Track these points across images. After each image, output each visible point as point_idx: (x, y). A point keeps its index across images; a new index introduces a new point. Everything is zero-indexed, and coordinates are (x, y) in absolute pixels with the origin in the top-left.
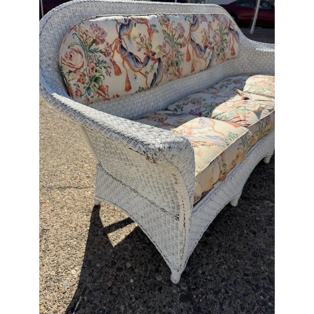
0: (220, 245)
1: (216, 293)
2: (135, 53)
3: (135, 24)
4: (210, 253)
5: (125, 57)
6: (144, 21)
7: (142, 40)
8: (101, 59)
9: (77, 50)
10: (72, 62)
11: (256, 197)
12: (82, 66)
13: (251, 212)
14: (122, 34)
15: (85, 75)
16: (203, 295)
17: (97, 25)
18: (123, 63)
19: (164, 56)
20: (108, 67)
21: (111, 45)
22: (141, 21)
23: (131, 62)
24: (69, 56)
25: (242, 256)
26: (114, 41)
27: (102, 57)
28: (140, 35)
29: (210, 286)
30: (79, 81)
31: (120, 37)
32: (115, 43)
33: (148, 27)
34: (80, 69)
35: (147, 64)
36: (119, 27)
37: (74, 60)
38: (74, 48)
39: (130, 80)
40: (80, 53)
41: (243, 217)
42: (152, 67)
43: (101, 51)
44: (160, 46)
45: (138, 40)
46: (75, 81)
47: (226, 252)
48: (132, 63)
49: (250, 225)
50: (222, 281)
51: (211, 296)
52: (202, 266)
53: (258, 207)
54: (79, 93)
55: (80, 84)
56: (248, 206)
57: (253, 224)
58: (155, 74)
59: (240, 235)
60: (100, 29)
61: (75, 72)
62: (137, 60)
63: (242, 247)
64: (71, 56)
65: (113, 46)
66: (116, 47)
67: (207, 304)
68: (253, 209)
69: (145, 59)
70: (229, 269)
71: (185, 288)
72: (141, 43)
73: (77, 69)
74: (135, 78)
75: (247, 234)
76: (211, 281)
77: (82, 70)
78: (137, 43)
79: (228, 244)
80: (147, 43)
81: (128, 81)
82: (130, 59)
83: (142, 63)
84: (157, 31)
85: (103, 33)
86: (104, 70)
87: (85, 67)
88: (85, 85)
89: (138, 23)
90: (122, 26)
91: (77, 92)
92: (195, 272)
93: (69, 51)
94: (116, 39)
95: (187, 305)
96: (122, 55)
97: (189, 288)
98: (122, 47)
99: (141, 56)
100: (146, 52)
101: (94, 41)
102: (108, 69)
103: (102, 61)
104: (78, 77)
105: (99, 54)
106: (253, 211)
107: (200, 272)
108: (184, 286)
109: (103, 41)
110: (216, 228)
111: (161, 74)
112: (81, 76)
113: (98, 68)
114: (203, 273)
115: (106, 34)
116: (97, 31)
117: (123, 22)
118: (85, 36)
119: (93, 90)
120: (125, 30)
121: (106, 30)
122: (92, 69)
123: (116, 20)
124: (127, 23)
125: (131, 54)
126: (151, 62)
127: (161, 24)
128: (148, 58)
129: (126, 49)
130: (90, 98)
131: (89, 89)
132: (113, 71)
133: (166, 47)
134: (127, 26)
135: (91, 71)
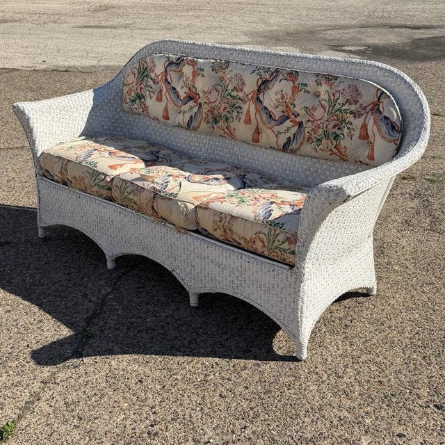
2: (178, 89)
3: (185, 64)
5: (168, 89)
6: (193, 64)
7: (187, 79)
8: (149, 84)
9: (134, 72)
14: (168, 69)
15: (132, 90)
17: (153, 58)
18: (166, 93)
19: (206, 103)
20: (152, 91)
21: (157, 76)
22: (191, 63)
23: (172, 96)
26: (161, 74)
27: (151, 83)
31: (166, 72)
33: (194, 69)
35: (185, 104)
36: (167, 63)
37: (129, 78)
38: (133, 70)
39: (168, 110)
40: (135, 75)
42: (191, 108)
43: (151, 78)
44: (204, 91)
46: (126, 92)
48: (174, 97)
54: (126, 101)
55: (127, 95)
58: (192, 116)
60: (154, 62)
61: (127, 86)
62: (178, 96)
64: (129, 75)
65: (160, 77)
66: (162, 78)
69: (185, 98)
72: (185, 82)
73: (128, 84)
74: (179, 113)
77: (131, 86)
80: (190, 83)
81: (166, 110)
82: (171, 93)
83: (182, 101)
84: (203, 76)
85: (154, 65)
86: (148, 93)
87: (133, 85)
88: (130, 97)
89: (187, 64)
90: (172, 63)
91: (125, 99)
93: (130, 71)
94: (163, 72)
96: (166, 87)
98: (166, 80)
99: (182, 95)
100: (188, 92)
102: (151, 93)
103: (149, 86)
104: (127, 89)
105: (150, 80)
109: (153, 71)
111: (199, 120)
112: (129, 89)
113: (145, 90)
115: (156, 66)
116: (151, 63)
117: (174, 61)
118: (146, 64)
119: (139, 104)
120: (174, 67)
121: (157, 64)
122: (141, 89)
123: (168, 58)
124: (179, 62)
125: (174, 88)
126: (191, 103)
127: (213, 70)
128: (190, 98)
129: (169, 83)
130: (133, 107)
131: (133, 101)
132: (155, 96)
133: (211, 94)
134: (177, 64)
135: (139, 90)
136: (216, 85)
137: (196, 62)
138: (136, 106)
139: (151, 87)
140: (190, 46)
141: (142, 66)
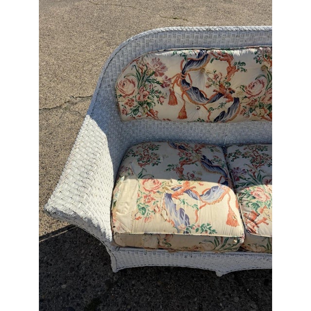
0: (165, 284)
1: (124, 303)
2: (202, 88)
3: (213, 59)
4: (153, 280)
5: (186, 90)
6: (226, 58)
7: (216, 77)
8: (155, 89)
9: (130, 80)
10: (123, 89)
11: (250, 290)
12: (132, 94)
13: (224, 294)
14: (187, 69)
15: (133, 101)
16: (118, 294)
17: (159, 59)
18: (182, 95)
19: (246, 97)
20: (162, 97)
21: (170, 79)
22: (222, 57)
23: (192, 96)
24: (122, 84)
25: (168, 309)
26: (175, 76)
27: (158, 88)
28: (215, 72)
29: (127, 295)
30: (127, 104)
31: (183, 72)
32: (176, 77)
33: (230, 64)
34: (129, 95)
35: (214, 101)
36: (185, 63)
37: (126, 87)
38: (128, 78)
39: (186, 111)
40: (133, 83)
41: (211, 289)
42: (222, 105)
43: (158, 83)
44: (244, 86)
45: (212, 76)
46: (123, 103)
47: (162, 293)
48: (194, 97)
49: (207, 300)
50: (136, 303)
51: (120, 300)
52: (139, 281)
53: (238, 298)
54: (125, 112)
55: (127, 106)
56: (229, 288)
57: (210, 304)
58: (224, 112)
59: (188, 297)
60: (161, 64)
61: (124, 97)
62: (202, 96)
63: (177, 304)
64: (124, 84)
65: (173, 81)
66: (176, 81)
67: (113, 300)
68: (230, 295)
69: (213, 96)
70: (149, 303)
71: (115, 279)
72: (214, 80)
73: (126, 95)
74: (198, 109)
75: (194, 303)
76: (131, 295)
77: (131, 97)
78: (209, 79)
79: (171, 291)
80: (222, 80)
81: (183, 111)
82: (192, 93)
83: (208, 99)
84: (244, 70)
85: (163, 68)
86: (156, 99)
87: (134, 95)
88: (132, 107)
89: (216, 59)
90: (191, 62)
91: (123, 110)
92: (130, 279)
93: (123, 79)
94: (178, 74)
95: (106, 288)
96: (182, 89)
97: (116, 282)
98: (184, 81)
99: (209, 93)
100: (218, 90)
101: (154, 73)
102: (161, 99)
103: (157, 91)
104: (127, 101)
105: (156, 84)
106: (227, 296)
107: (133, 283)
108: (116, 278)
109: (162, 75)
110: (179, 272)
111: (234, 114)
112: (129, 100)
113: (150, 96)
114: (133, 285)
115: (167, 68)
116: (157, 66)
117: (195, 58)
118: (145, 68)
119: (143, 111)
120: (194, 66)
121: (167, 65)
122: (144, 96)
123: (185, 56)
124: (201, 58)
125: (195, 89)
126: (222, 100)
127: (257, 62)
128: (220, 95)
129: (188, 84)
130: (136, 116)
131: (136, 110)
132: (166, 101)
133: (254, 88)
134: (199, 61)
135: (142, 98)
136: (259, 77)
137: (231, 56)
138: (139, 114)
139: (160, 92)
140: (204, 35)
141: (140, 71)
